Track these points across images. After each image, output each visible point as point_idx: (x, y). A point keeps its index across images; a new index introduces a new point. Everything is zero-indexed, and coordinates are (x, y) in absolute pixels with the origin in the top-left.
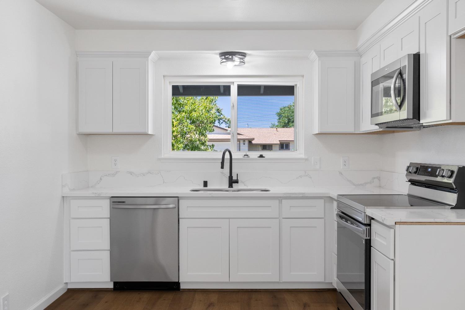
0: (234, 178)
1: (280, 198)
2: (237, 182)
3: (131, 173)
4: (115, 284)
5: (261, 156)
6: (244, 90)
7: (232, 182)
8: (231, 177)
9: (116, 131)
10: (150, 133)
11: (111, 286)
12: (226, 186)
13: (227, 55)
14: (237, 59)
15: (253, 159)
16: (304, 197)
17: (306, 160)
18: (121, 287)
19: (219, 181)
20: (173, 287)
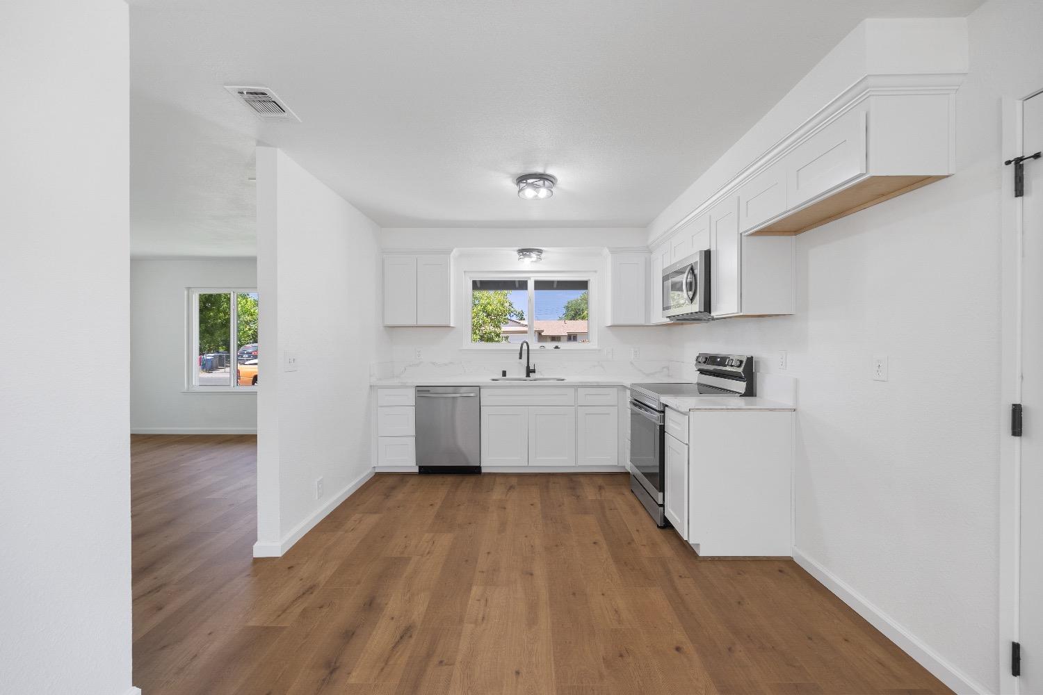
0: (532, 368)
1: (576, 387)
2: (534, 371)
3: (434, 364)
4: (420, 468)
5: (557, 347)
6: (540, 285)
7: (529, 371)
8: (528, 367)
10: (451, 325)
11: (417, 470)
12: (523, 375)
13: (524, 252)
14: (534, 255)
15: (548, 350)
16: (599, 386)
17: (599, 350)
18: (425, 471)
19: (517, 371)
20: (475, 471)
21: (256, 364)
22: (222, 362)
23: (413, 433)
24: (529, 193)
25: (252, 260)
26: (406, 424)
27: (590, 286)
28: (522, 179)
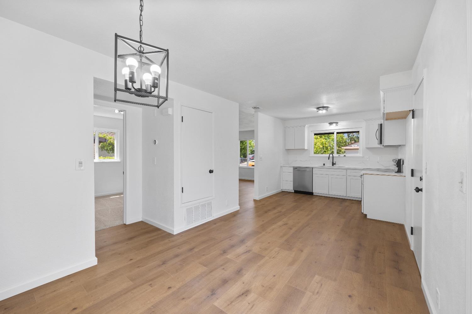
0: (334, 163)
1: (347, 169)
2: (335, 164)
3: (301, 161)
4: (295, 191)
5: (345, 156)
6: (338, 133)
7: (333, 164)
8: (333, 162)
9: (296, 148)
10: (306, 149)
11: (293, 191)
12: (331, 165)
13: (331, 124)
14: (334, 125)
15: (342, 157)
16: (355, 169)
17: (363, 157)
18: (296, 192)
19: (329, 164)
20: (311, 194)
21: (254, 162)
22: (246, 161)
23: (292, 180)
24: (320, 112)
25: (253, 131)
26: (291, 178)
27: (360, 132)
28: (318, 108)
